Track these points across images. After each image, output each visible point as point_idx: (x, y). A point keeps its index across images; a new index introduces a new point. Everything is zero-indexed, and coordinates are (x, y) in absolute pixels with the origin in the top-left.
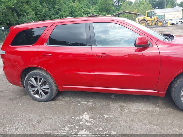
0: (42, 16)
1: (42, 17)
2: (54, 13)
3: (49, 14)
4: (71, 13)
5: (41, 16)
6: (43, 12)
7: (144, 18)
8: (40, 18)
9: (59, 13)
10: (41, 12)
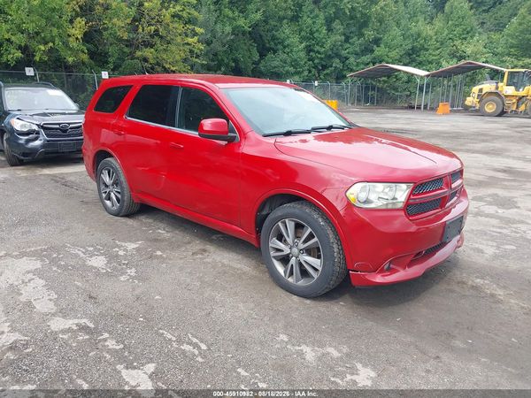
0: (323, 56)
1: (321, 59)
2: (357, 49)
3: (344, 53)
4: (410, 55)
5: (319, 56)
6: (328, 46)
7: (497, 88)
8: (316, 61)
9: (372, 51)
10: (322, 46)
